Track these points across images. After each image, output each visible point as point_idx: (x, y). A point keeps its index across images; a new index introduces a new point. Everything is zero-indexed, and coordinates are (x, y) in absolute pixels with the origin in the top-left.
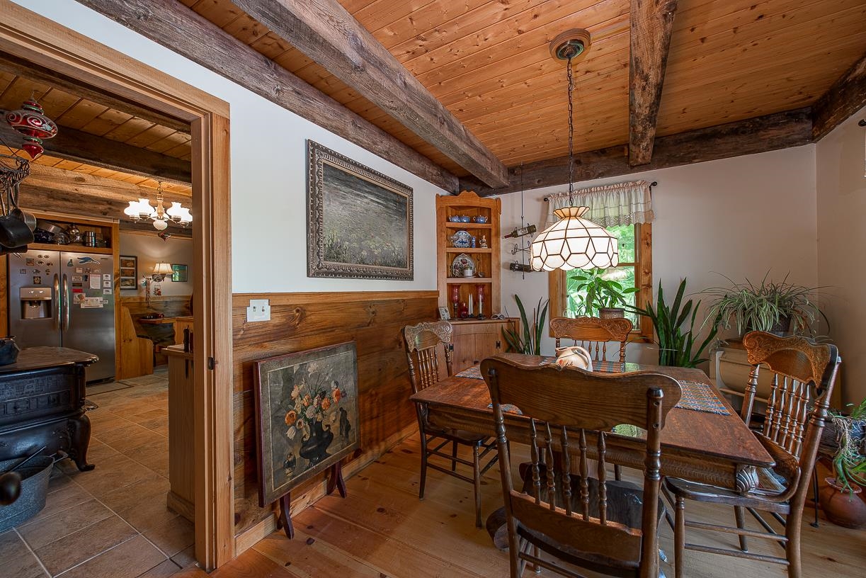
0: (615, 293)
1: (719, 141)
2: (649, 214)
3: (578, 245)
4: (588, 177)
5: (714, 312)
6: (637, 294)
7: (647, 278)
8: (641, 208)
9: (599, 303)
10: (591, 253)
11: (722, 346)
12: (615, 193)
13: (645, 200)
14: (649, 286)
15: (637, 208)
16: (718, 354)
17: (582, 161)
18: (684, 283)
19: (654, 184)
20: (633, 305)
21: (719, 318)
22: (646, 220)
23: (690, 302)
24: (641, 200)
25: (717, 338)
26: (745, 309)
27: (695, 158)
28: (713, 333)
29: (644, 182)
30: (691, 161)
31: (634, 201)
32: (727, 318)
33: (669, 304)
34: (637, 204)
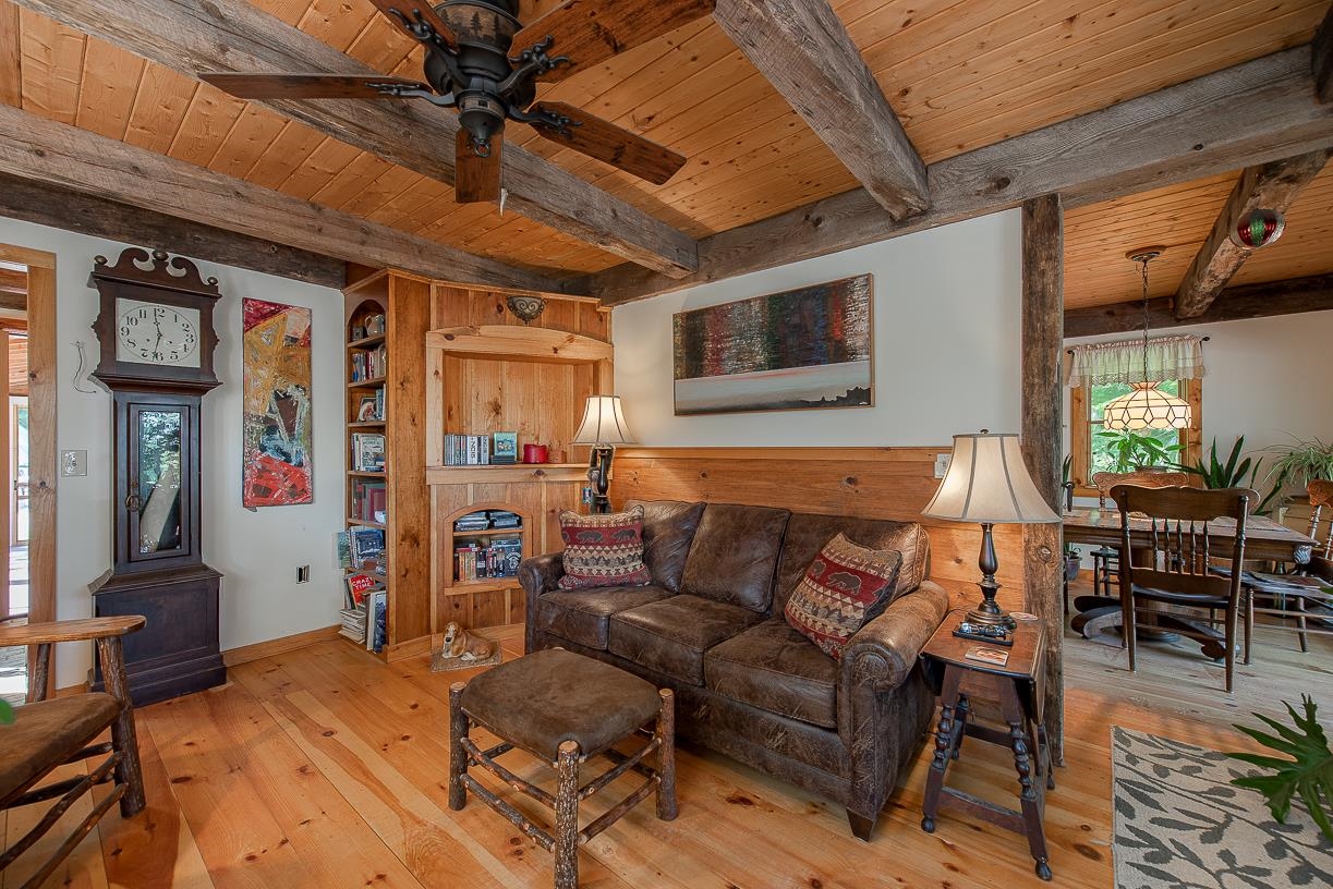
0: (1156, 450)
1: (1286, 296)
2: (1200, 370)
3: (1160, 412)
4: (1123, 329)
5: (1278, 468)
6: (1182, 451)
7: (1196, 435)
8: (1190, 363)
9: (1135, 461)
10: (1171, 418)
11: (1287, 502)
12: (1157, 348)
13: (1194, 354)
14: (1198, 443)
15: (1184, 363)
16: (1282, 511)
17: (1115, 312)
18: (1241, 441)
19: (1206, 339)
20: (1177, 462)
21: (1284, 474)
22: (1195, 375)
23: (1248, 460)
24: (1189, 355)
25: (1281, 494)
26: (1312, 466)
27: (1255, 313)
28: (1276, 489)
29: (1193, 337)
30: (1250, 315)
31: (1180, 356)
32: (1292, 474)
33: (1223, 462)
34: (1184, 359)
